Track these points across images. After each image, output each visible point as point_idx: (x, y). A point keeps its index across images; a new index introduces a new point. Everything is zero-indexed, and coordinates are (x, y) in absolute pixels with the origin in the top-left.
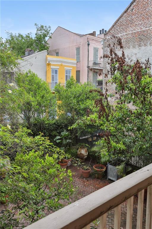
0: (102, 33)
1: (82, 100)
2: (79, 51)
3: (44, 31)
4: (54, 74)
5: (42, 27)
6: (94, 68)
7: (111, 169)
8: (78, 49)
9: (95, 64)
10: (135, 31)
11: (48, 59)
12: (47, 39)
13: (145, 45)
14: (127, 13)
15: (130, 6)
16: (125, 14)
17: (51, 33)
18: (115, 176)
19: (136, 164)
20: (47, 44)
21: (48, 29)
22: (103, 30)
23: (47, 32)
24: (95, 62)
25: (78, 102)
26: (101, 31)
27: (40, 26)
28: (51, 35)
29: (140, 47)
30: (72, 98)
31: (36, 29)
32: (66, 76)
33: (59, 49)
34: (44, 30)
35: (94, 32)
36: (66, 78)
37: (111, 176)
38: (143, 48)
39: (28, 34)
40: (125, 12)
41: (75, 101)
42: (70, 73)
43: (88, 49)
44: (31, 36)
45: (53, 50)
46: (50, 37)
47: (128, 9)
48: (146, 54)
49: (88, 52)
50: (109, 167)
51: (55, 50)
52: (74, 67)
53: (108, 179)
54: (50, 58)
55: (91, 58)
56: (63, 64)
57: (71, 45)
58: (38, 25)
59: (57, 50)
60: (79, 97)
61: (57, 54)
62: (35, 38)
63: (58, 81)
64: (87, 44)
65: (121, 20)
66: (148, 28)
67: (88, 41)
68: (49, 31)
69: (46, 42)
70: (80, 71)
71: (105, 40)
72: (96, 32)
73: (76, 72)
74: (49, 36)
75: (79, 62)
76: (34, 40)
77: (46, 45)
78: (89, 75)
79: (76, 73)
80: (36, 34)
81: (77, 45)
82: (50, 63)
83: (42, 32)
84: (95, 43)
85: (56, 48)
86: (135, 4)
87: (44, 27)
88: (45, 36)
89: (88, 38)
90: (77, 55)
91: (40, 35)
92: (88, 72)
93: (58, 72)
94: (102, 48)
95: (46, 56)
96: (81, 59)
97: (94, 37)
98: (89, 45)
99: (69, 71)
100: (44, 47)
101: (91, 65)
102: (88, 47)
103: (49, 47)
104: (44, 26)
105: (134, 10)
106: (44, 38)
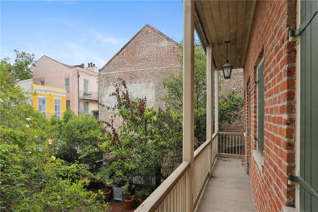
0: (90, 66)
1: (85, 130)
2: (68, 81)
3: (26, 59)
4: (42, 104)
5: (24, 53)
6: (85, 98)
7: (116, 190)
8: (67, 80)
9: (85, 94)
10: (126, 71)
11: (34, 88)
12: (29, 66)
13: (135, 83)
14: (119, 55)
15: (121, 51)
16: (117, 56)
17: (35, 61)
18: (121, 196)
19: (137, 182)
20: (31, 72)
21: (31, 57)
22: (91, 63)
23: (30, 60)
24: (86, 92)
25: (81, 132)
26: (89, 64)
27: (21, 53)
28: (35, 63)
29: (131, 84)
30: (75, 129)
31: (16, 56)
32: (55, 105)
33: (44, 78)
34: (27, 57)
35: (82, 64)
36: (55, 108)
37: (117, 197)
38: (133, 85)
39: (5, 59)
40: (117, 55)
41: (78, 132)
42: (60, 103)
43: (78, 80)
44: (9, 62)
45: (37, 79)
46: (34, 65)
47: (119, 53)
48: (136, 90)
49: (78, 83)
50: (114, 189)
51: (40, 79)
52: (63, 97)
53: (114, 201)
54: (36, 87)
55: (82, 89)
56: (52, 94)
57: (59, 75)
58: (18, 52)
59: (42, 79)
60: (81, 127)
61: (43, 83)
62: (15, 64)
63: (46, 111)
64: (77, 75)
65: (114, 60)
66: (136, 70)
67: (78, 73)
68: (33, 58)
69: (29, 70)
70: (69, 101)
71: (100, 75)
72: (84, 64)
73: (66, 101)
74: (32, 64)
75: (69, 92)
76: (13, 66)
77: (29, 73)
78: (79, 105)
79: (66, 103)
80: (16, 61)
81: (66, 76)
82: (37, 92)
83: (24, 58)
84: (85, 75)
85: (41, 77)
86: (125, 50)
87: (27, 55)
88: (27, 63)
89: (77, 70)
90: (66, 85)
91: (22, 62)
92: (79, 102)
93: (46, 102)
94: (97, 82)
95: (32, 85)
96: (71, 89)
97: (83, 69)
98: (79, 76)
99: (58, 101)
100: (26, 75)
101: (81, 95)
102: (78, 78)
103: (33, 75)
104: (26, 52)
105: (124, 54)
106: (26, 65)
